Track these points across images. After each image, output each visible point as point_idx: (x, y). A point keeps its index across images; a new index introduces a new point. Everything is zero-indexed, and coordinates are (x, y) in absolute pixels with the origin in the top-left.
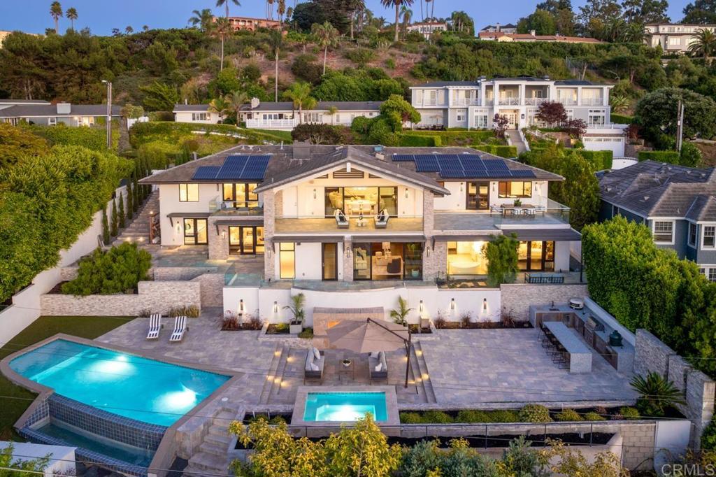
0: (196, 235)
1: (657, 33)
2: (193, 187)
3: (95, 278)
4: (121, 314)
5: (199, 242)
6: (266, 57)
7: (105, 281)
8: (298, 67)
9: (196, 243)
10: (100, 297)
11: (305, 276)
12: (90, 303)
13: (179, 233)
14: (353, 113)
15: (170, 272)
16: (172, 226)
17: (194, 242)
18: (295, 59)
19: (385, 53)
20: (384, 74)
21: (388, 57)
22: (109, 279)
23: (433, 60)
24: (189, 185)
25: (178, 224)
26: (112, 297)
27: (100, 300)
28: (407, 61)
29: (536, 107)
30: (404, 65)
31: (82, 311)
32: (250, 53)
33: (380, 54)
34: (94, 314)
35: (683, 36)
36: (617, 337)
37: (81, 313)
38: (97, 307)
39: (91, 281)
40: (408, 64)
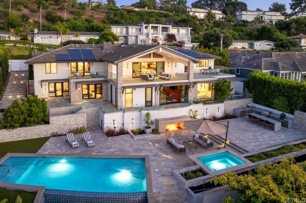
0: (55, 91)
1: (191, 11)
2: (54, 65)
3: (22, 117)
4: (39, 137)
5: (57, 95)
6: (30, 11)
7: (28, 119)
8: (49, 16)
9: (56, 96)
10: (24, 128)
11: (138, 105)
12: (18, 133)
13: (45, 91)
14: (87, 37)
15: (59, 111)
16: (42, 87)
17: (55, 95)
18: (46, 13)
19: (89, 12)
20: (92, 21)
21: (91, 14)
22: (31, 117)
23: (112, 16)
24: (51, 64)
25: (45, 86)
26: (33, 127)
27: (24, 130)
28: (99, 16)
29: (165, 36)
30: (99, 18)
31: (12, 138)
32: (21, 8)
33: (87, 13)
34: (21, 139)
35: (200, 13)
36: (284, 115)
37: (11, 140)
38: (22, 134)
39: (19, 119)
40: (100, 18)
